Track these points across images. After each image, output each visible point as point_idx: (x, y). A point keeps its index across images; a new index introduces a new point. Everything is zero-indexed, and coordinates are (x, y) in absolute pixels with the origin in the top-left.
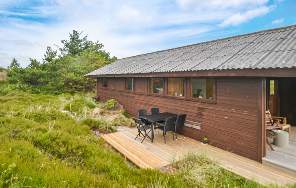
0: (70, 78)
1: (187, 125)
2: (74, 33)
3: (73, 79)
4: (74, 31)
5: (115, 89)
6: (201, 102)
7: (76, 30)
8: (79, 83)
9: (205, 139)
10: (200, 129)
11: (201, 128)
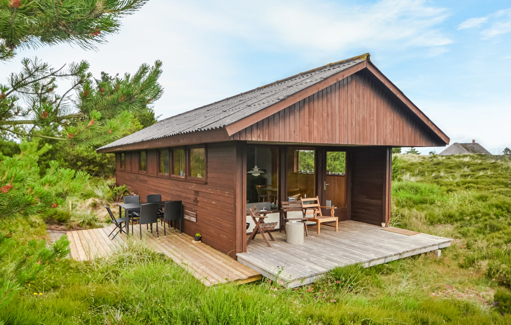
0: (78, 155)
1: (187, 217)
2: (103, 78)
3: (82, 155)
4: (102, 73)
5: (131, 170)
6: (197, 183)
7: (106, 72)
8: (93, 162)
9: (198, 235)
10: (195, 221)
11: (197, 220)
